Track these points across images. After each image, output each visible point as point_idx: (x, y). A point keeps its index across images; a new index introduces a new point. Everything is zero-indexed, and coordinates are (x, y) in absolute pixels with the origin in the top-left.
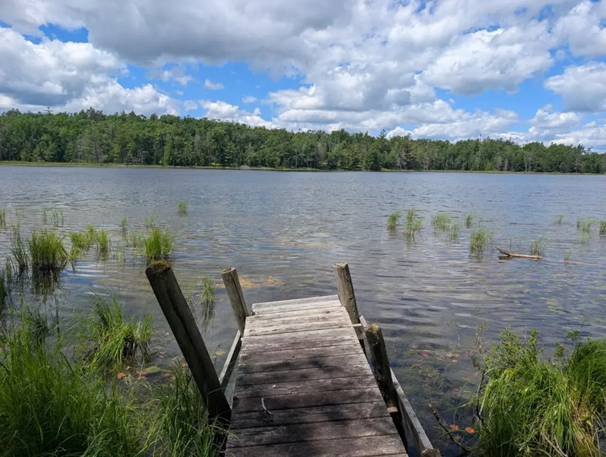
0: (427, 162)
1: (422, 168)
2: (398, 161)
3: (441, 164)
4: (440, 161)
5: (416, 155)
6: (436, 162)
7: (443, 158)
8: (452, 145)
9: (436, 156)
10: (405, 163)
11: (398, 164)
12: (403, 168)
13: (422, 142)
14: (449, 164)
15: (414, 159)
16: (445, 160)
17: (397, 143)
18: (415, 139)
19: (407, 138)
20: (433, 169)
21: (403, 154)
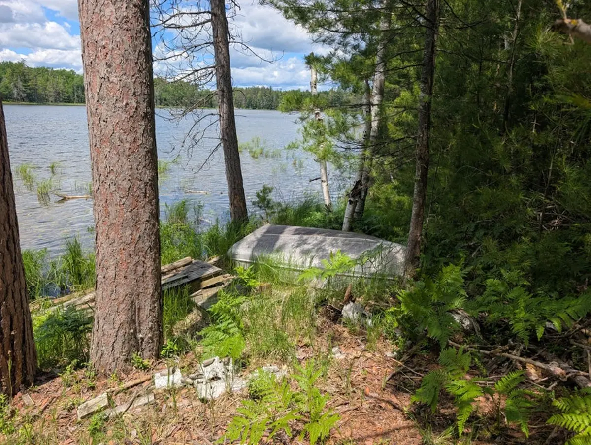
1: (48, 101)
3: (69, 97)
4: (67, 93)
5: (36, 85)
7: (71, 90)
8: (78, 76)
9: (62, 87)
10: (24, 95)
12: (23, 100)
14: (78, 97)
15: (36, 90)
19: (21, 64)
20: (61, 102)
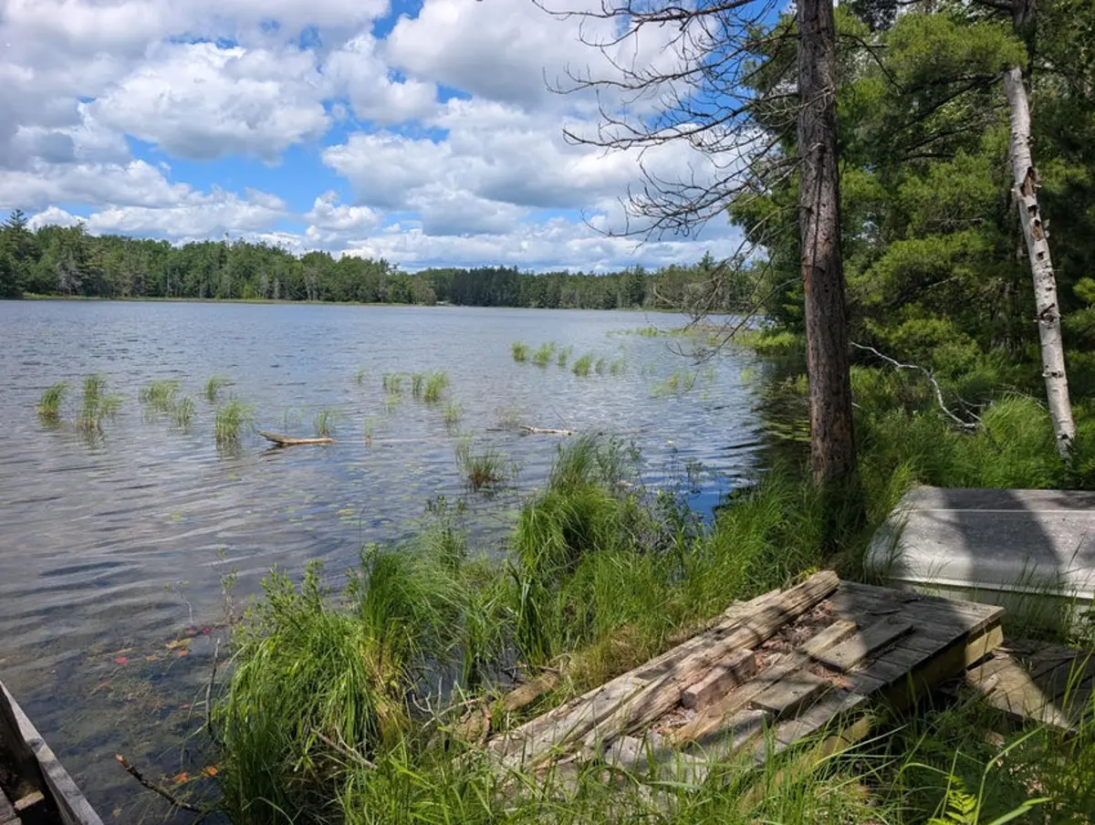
0: (127, 281)
1: (119, 293)
2: (62, 276)
3: (157, 287)
4: (154, 279)
5: (100, 266)
6: (147, 283)
7: (161, 274)
8: (175, 249)
9: (146, 270)
10: (79, 283)
11: (63, 284)
12: (75, 292)
13: (111, 242)
14: (173, 287)
15: (99, 274)
16: (165, 278)
17: (54, 241)
18: (96, 235)
19: (76, 231)
20: (142, 295)
21: (72, 265)
